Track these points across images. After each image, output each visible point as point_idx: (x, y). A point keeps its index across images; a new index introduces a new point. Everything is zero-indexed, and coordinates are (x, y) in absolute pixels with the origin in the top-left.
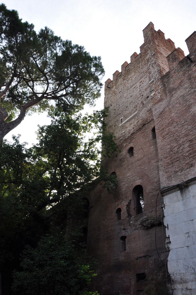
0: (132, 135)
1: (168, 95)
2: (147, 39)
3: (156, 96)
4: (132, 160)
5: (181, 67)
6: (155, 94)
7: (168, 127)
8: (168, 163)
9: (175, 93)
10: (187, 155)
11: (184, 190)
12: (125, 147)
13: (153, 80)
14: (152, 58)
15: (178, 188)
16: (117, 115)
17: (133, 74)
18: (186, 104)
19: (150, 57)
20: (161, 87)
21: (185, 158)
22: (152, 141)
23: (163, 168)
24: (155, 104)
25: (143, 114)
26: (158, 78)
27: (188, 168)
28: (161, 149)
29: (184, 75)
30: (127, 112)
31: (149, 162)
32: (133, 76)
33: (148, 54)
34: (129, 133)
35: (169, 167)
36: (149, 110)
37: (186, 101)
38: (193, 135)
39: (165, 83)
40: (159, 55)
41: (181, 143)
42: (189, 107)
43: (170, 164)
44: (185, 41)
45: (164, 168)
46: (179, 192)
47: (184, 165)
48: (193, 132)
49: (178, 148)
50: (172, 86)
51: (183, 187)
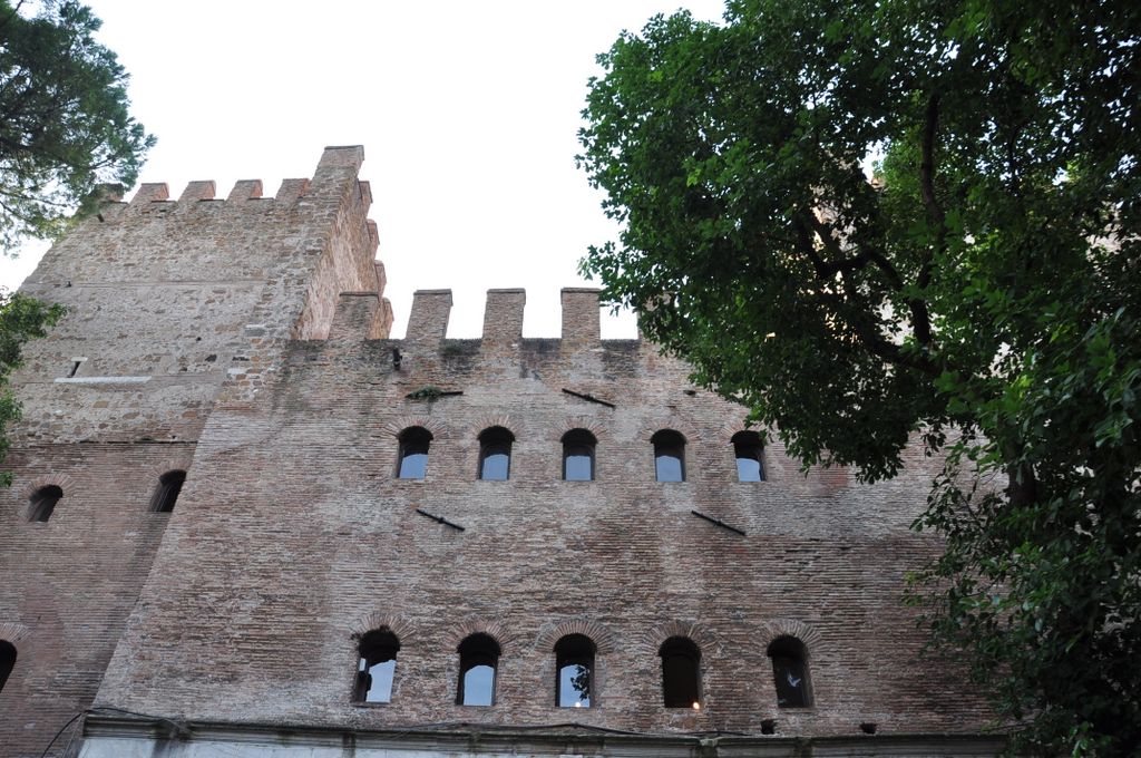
0: (85, 448)
1: (280, 410)
2: (323, 186)
3: (242, 384)
4: (35, 533)
5: (363, 359)
6: (243, 376)
7: (226, 511)
8: (162, 630)
9: (303, 422)
10: (236, 636)
11: (170, 748)
12: (34, 472)
13: (262, 326)
14: (301, 260)
15: (152, 732)
16: (71, 337)
17: (212, 244)
18: (314, 477)
19: (298, 249)
20: (275, 372)
21: (224, 643)
22: (144, 514)
23: (137, 635)
24: (227, 409)
25: (164, 404)
26: (282, 334)
27: (216, 680)
28: (164, 570)
29: (358, 386)
30: (115, 355)
31: (93, 581)
32: (206, 250)
33: (297, 231)
34: (78, 432)
35: (159, 646)
36: (191, 406)
37: (320, 470)
38: (285, 587)
39: (292, 369)
40: (324, 263)
41: (237, 589)
42: (320, 493)
43: (168, 637)
44: (415, 294)
45: (143, 637)
46: (150, 745)
47: (211, 662)
48: (288, 577)
49: (221, 600)
50: (305, 392)
51: (172, 735)
